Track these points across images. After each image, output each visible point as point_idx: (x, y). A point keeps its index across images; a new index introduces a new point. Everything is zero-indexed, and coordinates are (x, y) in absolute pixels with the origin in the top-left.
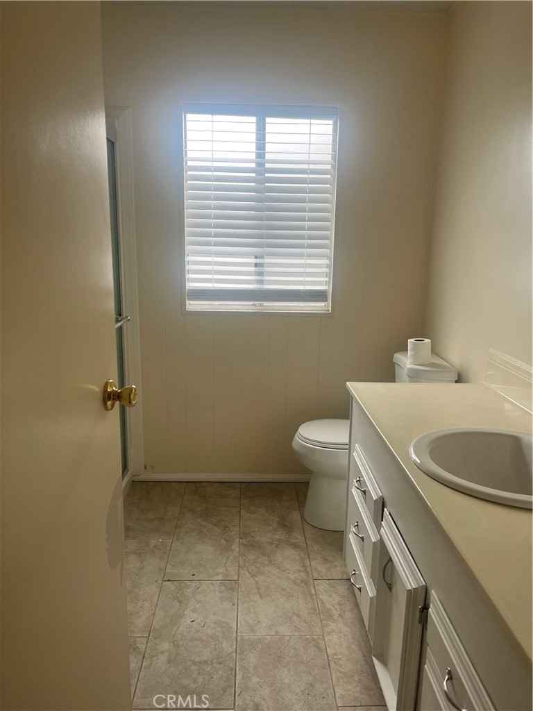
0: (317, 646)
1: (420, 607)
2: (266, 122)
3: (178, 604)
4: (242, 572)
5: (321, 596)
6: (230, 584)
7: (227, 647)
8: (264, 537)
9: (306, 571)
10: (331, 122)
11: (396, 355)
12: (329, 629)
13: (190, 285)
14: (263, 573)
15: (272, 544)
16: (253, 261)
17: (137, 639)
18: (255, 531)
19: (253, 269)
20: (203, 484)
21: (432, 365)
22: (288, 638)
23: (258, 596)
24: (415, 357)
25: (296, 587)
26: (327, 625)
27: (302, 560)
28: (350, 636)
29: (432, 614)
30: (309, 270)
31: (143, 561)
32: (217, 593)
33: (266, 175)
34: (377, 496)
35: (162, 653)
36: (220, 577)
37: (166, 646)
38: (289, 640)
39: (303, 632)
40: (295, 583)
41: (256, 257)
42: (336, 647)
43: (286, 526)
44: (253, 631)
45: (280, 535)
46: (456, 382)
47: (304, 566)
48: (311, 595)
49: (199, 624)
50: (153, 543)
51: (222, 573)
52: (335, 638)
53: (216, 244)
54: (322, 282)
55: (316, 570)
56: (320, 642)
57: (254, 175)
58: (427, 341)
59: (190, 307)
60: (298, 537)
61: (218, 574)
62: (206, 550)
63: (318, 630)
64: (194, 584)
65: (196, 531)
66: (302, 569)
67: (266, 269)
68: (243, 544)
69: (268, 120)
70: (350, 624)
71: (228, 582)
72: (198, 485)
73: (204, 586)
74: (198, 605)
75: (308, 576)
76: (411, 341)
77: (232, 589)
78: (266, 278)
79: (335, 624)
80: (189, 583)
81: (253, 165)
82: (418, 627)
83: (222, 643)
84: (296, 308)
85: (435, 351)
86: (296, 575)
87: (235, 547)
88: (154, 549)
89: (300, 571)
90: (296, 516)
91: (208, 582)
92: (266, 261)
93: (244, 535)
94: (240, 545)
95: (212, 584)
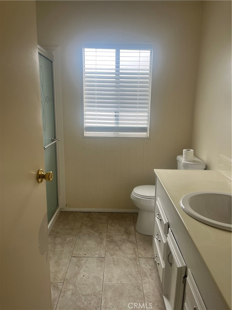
0: (139, 289)
1: (183, 275)
2: (120, 51)
3: (77, 267)
4: (107, 253)
5: (142, 266)
6: (101, 259)
7: (98, 288)
8: (117, 238)
9: (135, 254)
10: (149, 51)
11: (178, 156)
12: (145, 281)
13: (86, 125)
14: (116, 255)
15: (121, 241)
16: (114, 114)
17: (59, 283)
18: (113, 235)
19: (114, 118)
20: (92, 213)
21: (194, 161)
22: (126, 285)
23: (114, 265)
24: (186, 157)
25: (131, 261)
26: (144, 279)
27: (134, 249)
28: (154, 285)
29: (188, 280)
30: (139, 118)
31: (63, 247)
32: (95, 263)
33: (120, 75)
34: (166, 222)
35: (69, 290)
36: (97, 256)
37: (71, 287)
38: (126, 286)
39: (133, 282)
40: (130, 259)
41: (115, 112)
42: (148, 289)
43: (127, 233)
44: (110, 281)
45: (125, 237)
46: (205, 169)
47: (134, 252)
48: (137, 265)
49: (86, 277)
50: (68, 239)
51: (98, 254)
52: (147, 285)
53: (98, 107)
54: (145, 123)
55: (140, 253)
56: (141, 287)
57: (114, 75)
58: (192, 150)
59: (86, 134)
60: (133, 238)
61: (96, 254)
62: (91, 243)
63: (140, 282)
64: (85, 259)
65: (87, 234)
66: (134, 253)
67: (120, 118)
68: (108, 241)
69: (121, 51)
70: (154, 279)
71: (100, 258)
72: (89, 213)
73: (90, 259)
74: (86, 269)
75: (136, 256)
76: (184, 150)
77: (102, 262)
78: (120, 122)
79: (147, 279)
80: (83, 258)
81: (114, 71)
82: (182, 285)
83: (96, 286)
84: (133, 135)
85: (195, 155)
86: (131, 255)
87: (104, 242)
88: (69, 242)
89: (133, 254)
90: (132, 228)
91: (91, 258)
92: (120, 114)
93: (109, 237)
94: (106, 241)
95: (93, 259)
